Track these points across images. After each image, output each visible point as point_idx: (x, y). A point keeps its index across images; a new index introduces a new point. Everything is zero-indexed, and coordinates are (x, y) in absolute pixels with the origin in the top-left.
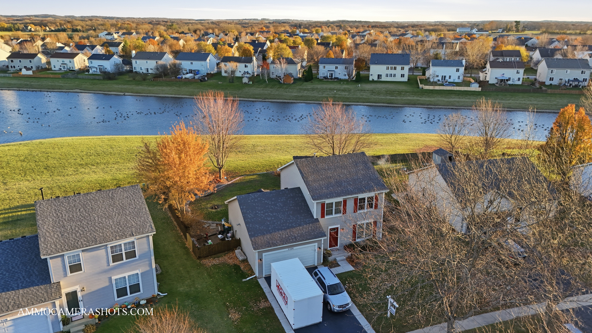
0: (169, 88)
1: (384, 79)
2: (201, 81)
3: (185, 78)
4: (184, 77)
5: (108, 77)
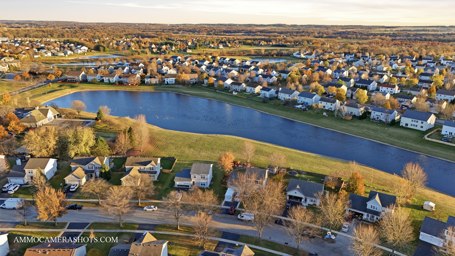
0: (286, 113)
1: (409, 126)
2: (303, 110)
3: (297, 108)
4: (297, 106)
5: (265, 101)
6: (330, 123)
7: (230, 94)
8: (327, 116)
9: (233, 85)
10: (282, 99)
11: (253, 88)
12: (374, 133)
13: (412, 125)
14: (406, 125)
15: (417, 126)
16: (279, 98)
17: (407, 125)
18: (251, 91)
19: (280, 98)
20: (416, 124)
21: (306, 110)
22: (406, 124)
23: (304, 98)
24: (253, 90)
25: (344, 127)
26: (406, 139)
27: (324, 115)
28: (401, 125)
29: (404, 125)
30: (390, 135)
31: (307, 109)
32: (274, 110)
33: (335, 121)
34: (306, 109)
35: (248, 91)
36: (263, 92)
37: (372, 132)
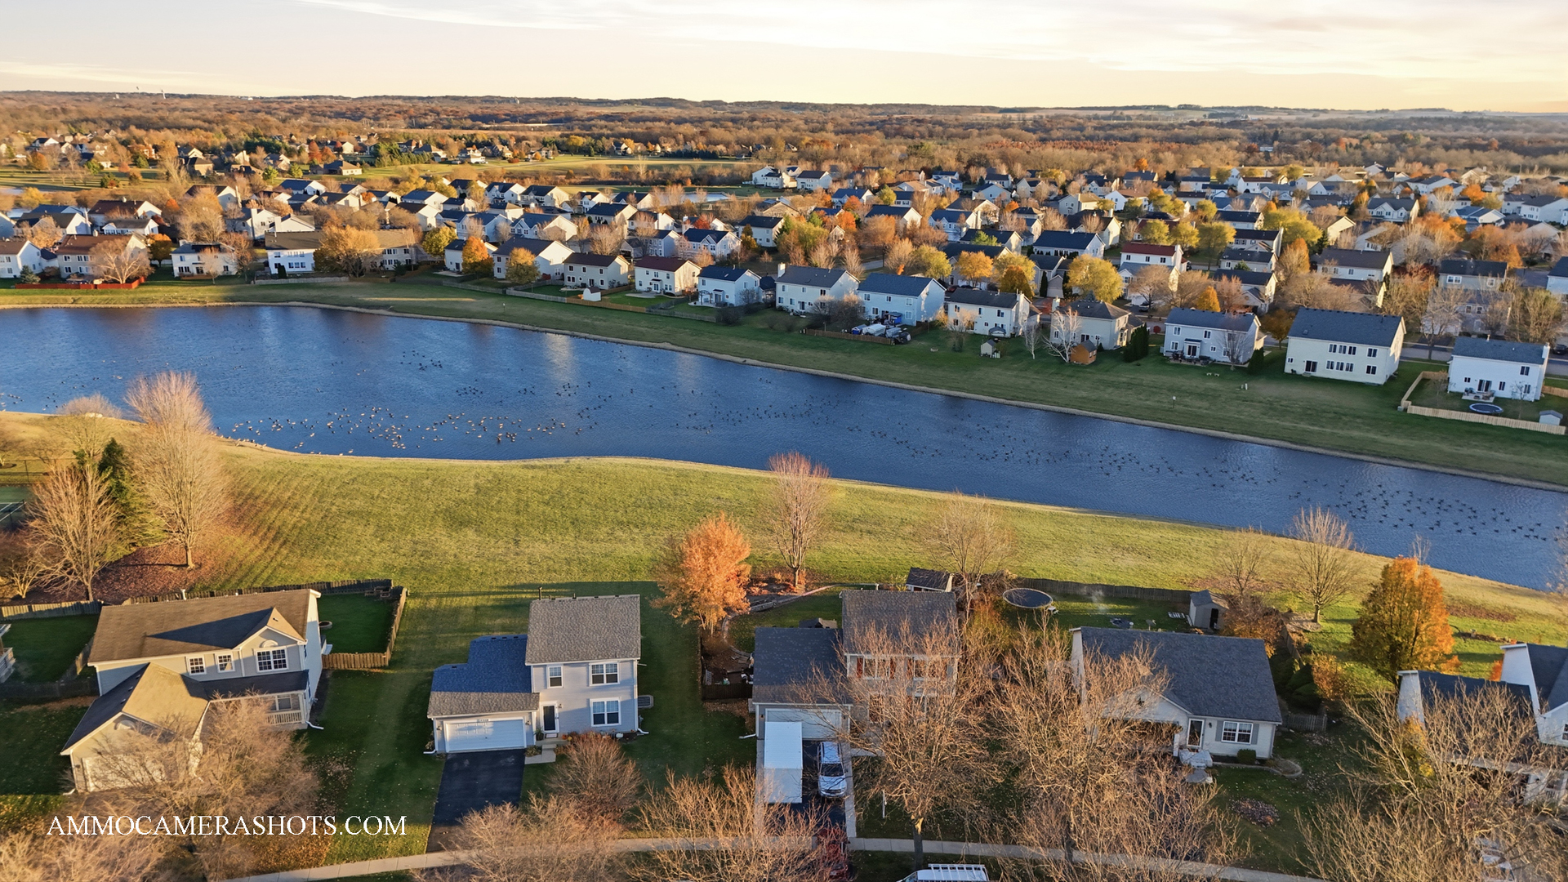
0: (829, 355)
1: (1321, 372)
2: (897, 342)
3: (867, 334)
4: (865, 329)
5: (727, 316)
6: (1021, 381)
7: (572, 300)
8: (997, 356)
9: (576, 267)
10: (791, 307)
11: (662, 274)
12: (1205, 404)
13: (1331, 366)
14: (1308, 369)
15: (1350, 368)
16: (778, 304)
17: (1311, 366)
18: (656, 287)
19: (786, 304)
20: (1346, 359)
21: (906, 342)
22: (1309, 363)
23: (885, 296)
24: (666, 282)
25: (1084, 394)
26: (1338, 416)
27: (985, 355)
28: (1288, 369)
29: (1301, 370)
30: (1271, 407)
31: (909, 337)
32: (777, 348)
33: (1037, 373)
34: (905, 338)
35: (644, 288)
36: (712, 284)
37: (1199, 403)
